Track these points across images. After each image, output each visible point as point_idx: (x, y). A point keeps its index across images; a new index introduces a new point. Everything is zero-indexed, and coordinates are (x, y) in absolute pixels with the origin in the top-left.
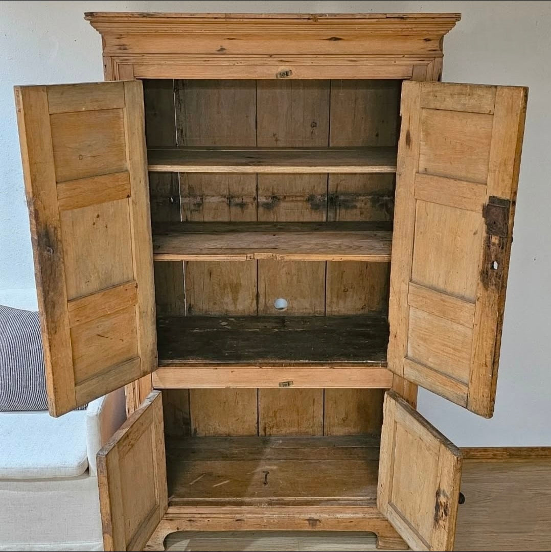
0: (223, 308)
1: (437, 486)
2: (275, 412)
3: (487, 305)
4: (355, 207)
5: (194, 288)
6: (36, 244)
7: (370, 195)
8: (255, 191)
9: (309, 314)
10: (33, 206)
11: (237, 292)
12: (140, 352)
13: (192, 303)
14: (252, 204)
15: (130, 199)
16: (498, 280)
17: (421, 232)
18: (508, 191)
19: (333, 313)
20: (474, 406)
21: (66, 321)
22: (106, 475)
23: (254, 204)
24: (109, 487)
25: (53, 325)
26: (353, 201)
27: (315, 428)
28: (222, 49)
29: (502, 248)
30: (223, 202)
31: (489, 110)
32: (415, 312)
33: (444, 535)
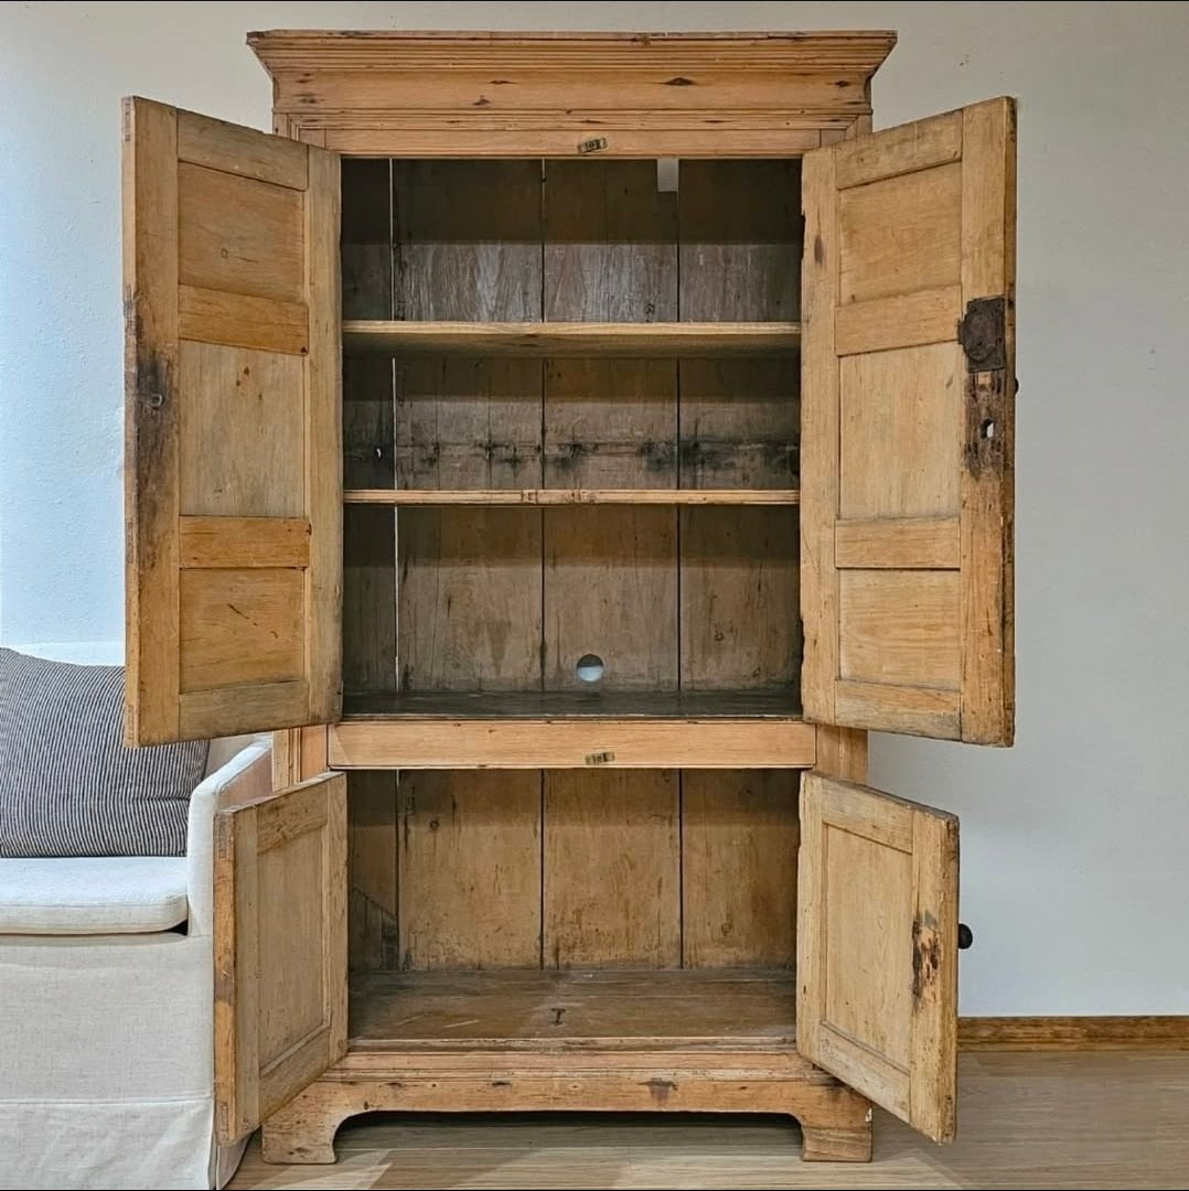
0: (474, 676)
1: (914, 912)
2: (578, 912)
3: (981, 510)
4: (732, 465)
5: (415, 632)
6: (133, 383)
7: (760, 442)
8: (539, 436)
9: (648, 686)
10: (134, 310)
11: (502, 641)
12: (308, 671)
13: (411, 663)
14: (533, 460)
15: (307, 359)
16: (996, 453)
17: (852, 417)
18: (999, 282)
19: (697, 686)
20: (974, 730)
21: (174, 552)
22: (232, 858)
23: (538, 458)
24: (235, 886)
25: (149, 549)
26: (728, 455)
27: (664, 949)
28: (483, 102)
29: (999, 391)
30: (477, 455)
31: (953, 151)
32: (851, 580)
33: (934, 1016)
